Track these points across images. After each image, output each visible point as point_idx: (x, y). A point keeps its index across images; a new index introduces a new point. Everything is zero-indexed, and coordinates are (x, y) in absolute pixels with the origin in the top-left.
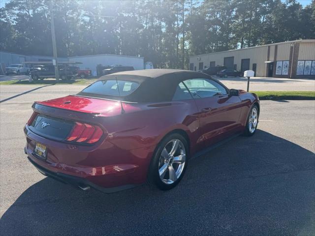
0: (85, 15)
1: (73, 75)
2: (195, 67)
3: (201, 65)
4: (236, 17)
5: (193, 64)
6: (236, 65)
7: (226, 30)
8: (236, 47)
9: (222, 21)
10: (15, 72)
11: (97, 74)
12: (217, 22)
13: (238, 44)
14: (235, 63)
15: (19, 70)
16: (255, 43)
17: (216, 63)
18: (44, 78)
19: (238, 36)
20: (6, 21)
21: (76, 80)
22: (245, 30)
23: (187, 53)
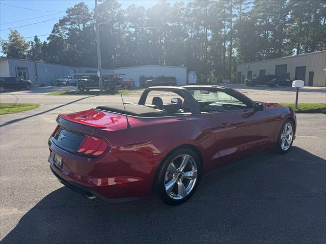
0: (130, 27)
1: (117, 87)
2: (243, 76)
3: (250, 73)
4: (291, 21)
5: (241, 72)
6: (289, 74)
7: (279, 35)
8: (291, 53)
9: (275, 26)
10: (65, 83)
11: (140, 85)
12: (269, 27)
13: (294, 50)
14: (288, 72)
15: (68, 82)
16: (314, 48)
17: (266, 71)
18: (90, 89)
19: (293, 41)
20: (59, 36)
21: (119, 91)
22: (301, 34)
23: (235, 61)
